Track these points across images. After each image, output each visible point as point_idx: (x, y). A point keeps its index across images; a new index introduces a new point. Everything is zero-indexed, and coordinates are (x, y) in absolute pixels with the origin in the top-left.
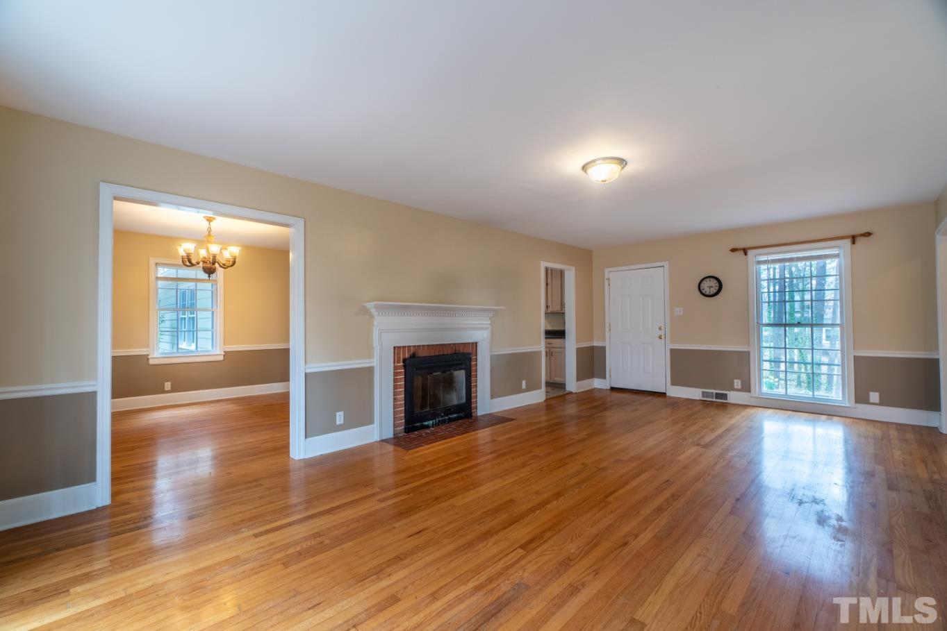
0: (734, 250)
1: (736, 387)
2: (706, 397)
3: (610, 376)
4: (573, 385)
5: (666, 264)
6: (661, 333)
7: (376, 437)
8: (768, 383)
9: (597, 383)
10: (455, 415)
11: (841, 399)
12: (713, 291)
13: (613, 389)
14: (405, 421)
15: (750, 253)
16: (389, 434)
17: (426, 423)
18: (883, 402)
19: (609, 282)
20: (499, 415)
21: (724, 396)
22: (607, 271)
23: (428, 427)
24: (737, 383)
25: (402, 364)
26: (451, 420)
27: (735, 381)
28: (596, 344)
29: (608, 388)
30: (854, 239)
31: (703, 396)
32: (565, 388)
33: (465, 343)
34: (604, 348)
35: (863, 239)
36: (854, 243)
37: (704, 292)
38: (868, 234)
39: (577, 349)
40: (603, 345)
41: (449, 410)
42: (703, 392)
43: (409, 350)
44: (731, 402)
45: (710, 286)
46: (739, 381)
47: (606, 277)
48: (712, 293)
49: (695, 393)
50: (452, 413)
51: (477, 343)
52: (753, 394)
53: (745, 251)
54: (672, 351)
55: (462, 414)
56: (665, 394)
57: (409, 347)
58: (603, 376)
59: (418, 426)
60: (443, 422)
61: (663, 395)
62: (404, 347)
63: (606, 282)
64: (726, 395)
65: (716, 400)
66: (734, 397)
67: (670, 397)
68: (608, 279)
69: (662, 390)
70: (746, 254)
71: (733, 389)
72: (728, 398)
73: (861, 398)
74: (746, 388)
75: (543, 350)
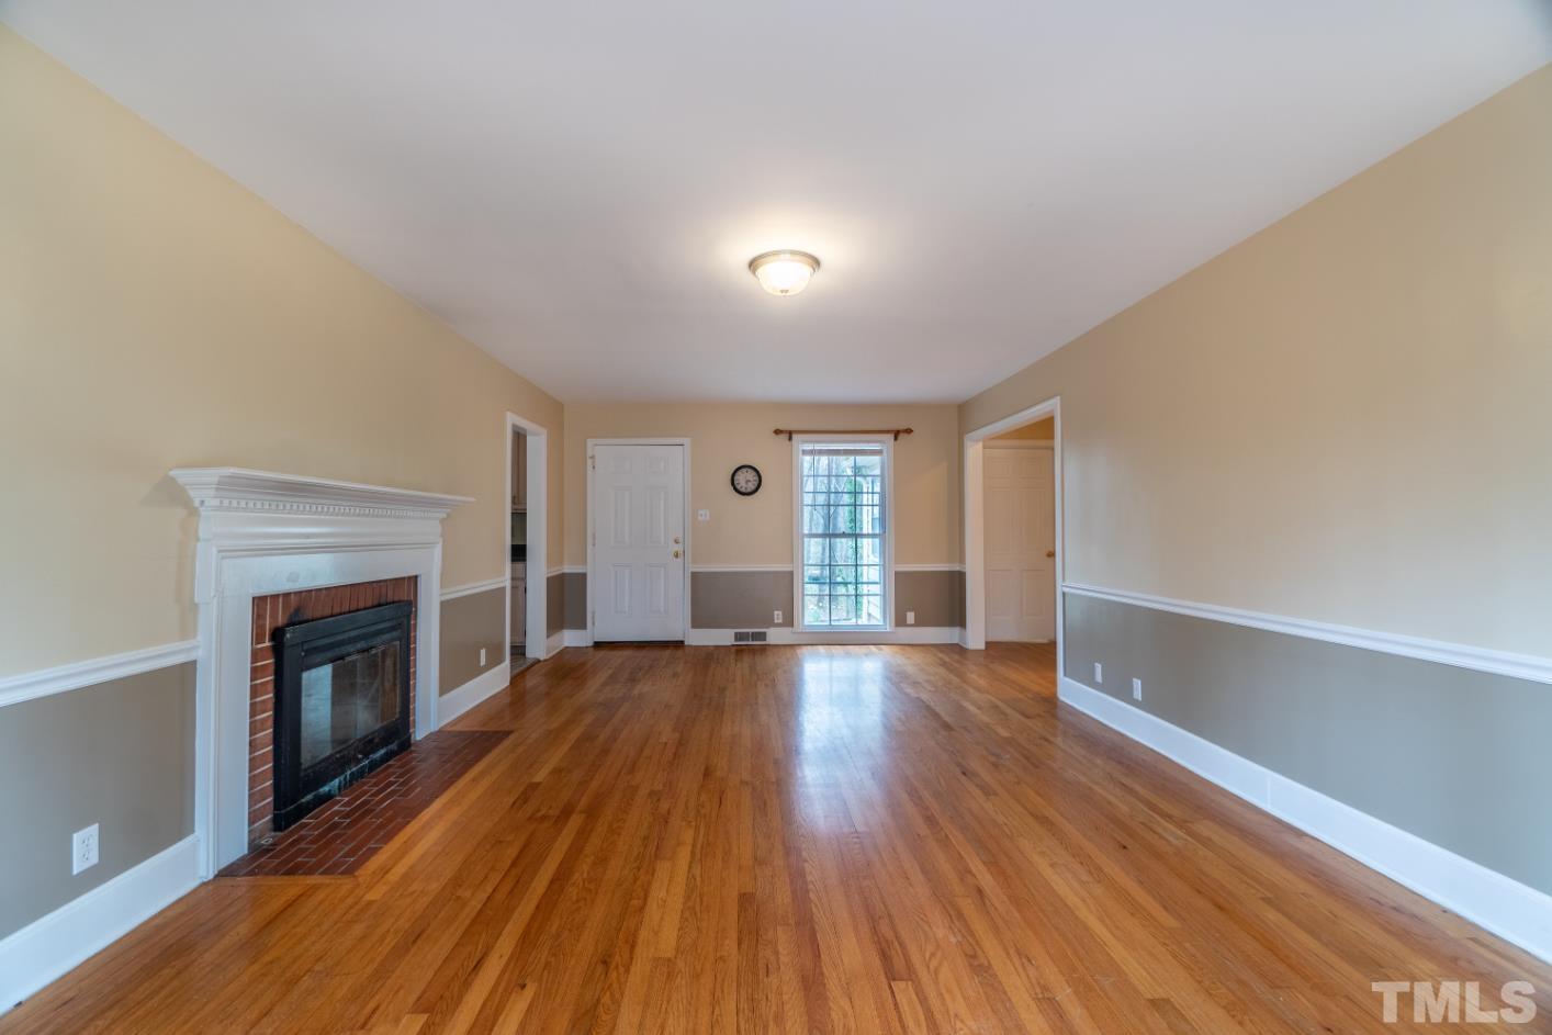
0: (777, 432)
1: (776, 621)
2: (740, 640)
3: (593, 624)
4: (540, 646)
5: (686, 441)
6: (678, 548)
7: (205, 870)
8: (812, 614)
9: (570, 638)
10: (382, 751)
11: (881, 623)
12: (751, 487)
13: (598, 645)
14: (275, 800)
15: (795, 436)
16: (239, 848)
17: (326, 789)
18: (919, 623)
19: (593, 462)
20: (458, 728)
21: (762, 636)
22: (590, 442)
23: (329, 797)
24: (778, 616)
25: (267, 644)
26: (373, 766)
27: (776, 613)
28: (567, 569)
29: (591, 644)
30: (897, 434)
31: (736, 640)
32: (524, 654)
33: (396, 579)
34: (583, 576)
35: (906, 435)
36: (896, 439)
37: (738, 487)
38: (909, 431)
39: (548, 579)
40: (584, 571)
41: (371, 741)
42: (736, 634)
43: (286, 605)
44: (772, 643)
45: (746, 480)
46: (780, 613)
47: (589, 454)
48: (749, 490)
49: (724, 637)
50: (374, 751)
51: (416, 577)
52: (798, 627)
53: (790, 434)
54: (695, 575)
55: (393, 746)
56: (682, 642)
57: (287, 595)
58: (583, 626)
59: (308, 802)
60: (361, 774)
61: (679, 644)
62: (275, 597)
63: (589, 462)
64: (765, 633)
65: (755, 643)
66: (775, 636)
67: (691, 646)
68: (593, 457)
69: (681, 639)
70: (790, 439)
71: (771, 624)
72: (768, 639)
73: (900, 621)
74: (789, 621)
75: (508, 584)
